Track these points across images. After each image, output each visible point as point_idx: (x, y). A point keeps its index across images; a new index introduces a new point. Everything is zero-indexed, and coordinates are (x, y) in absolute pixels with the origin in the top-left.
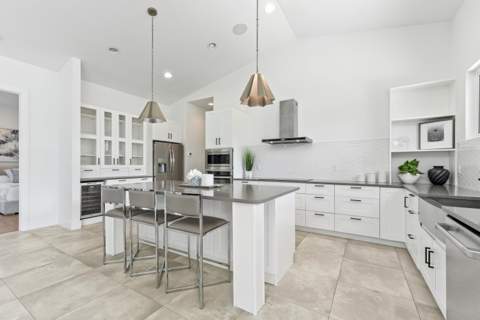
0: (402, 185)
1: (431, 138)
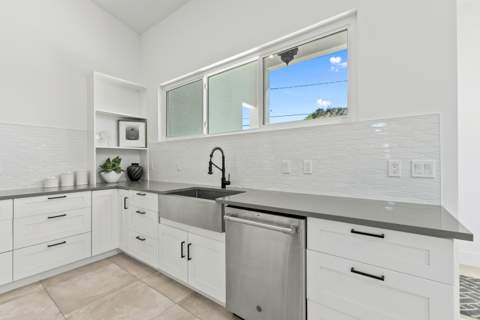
0: (104, 184)
1: (129, 137)
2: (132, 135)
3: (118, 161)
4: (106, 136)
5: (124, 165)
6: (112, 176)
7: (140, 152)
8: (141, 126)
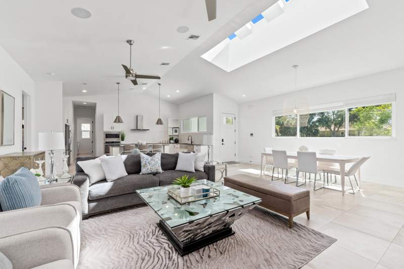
0: (170, 143)
2: (176, 131)
3: (173, 138)
4: (171, 132)
5: (174, 139)
6: (172, 141)
7: (178, 136)
8: (178, 129)
